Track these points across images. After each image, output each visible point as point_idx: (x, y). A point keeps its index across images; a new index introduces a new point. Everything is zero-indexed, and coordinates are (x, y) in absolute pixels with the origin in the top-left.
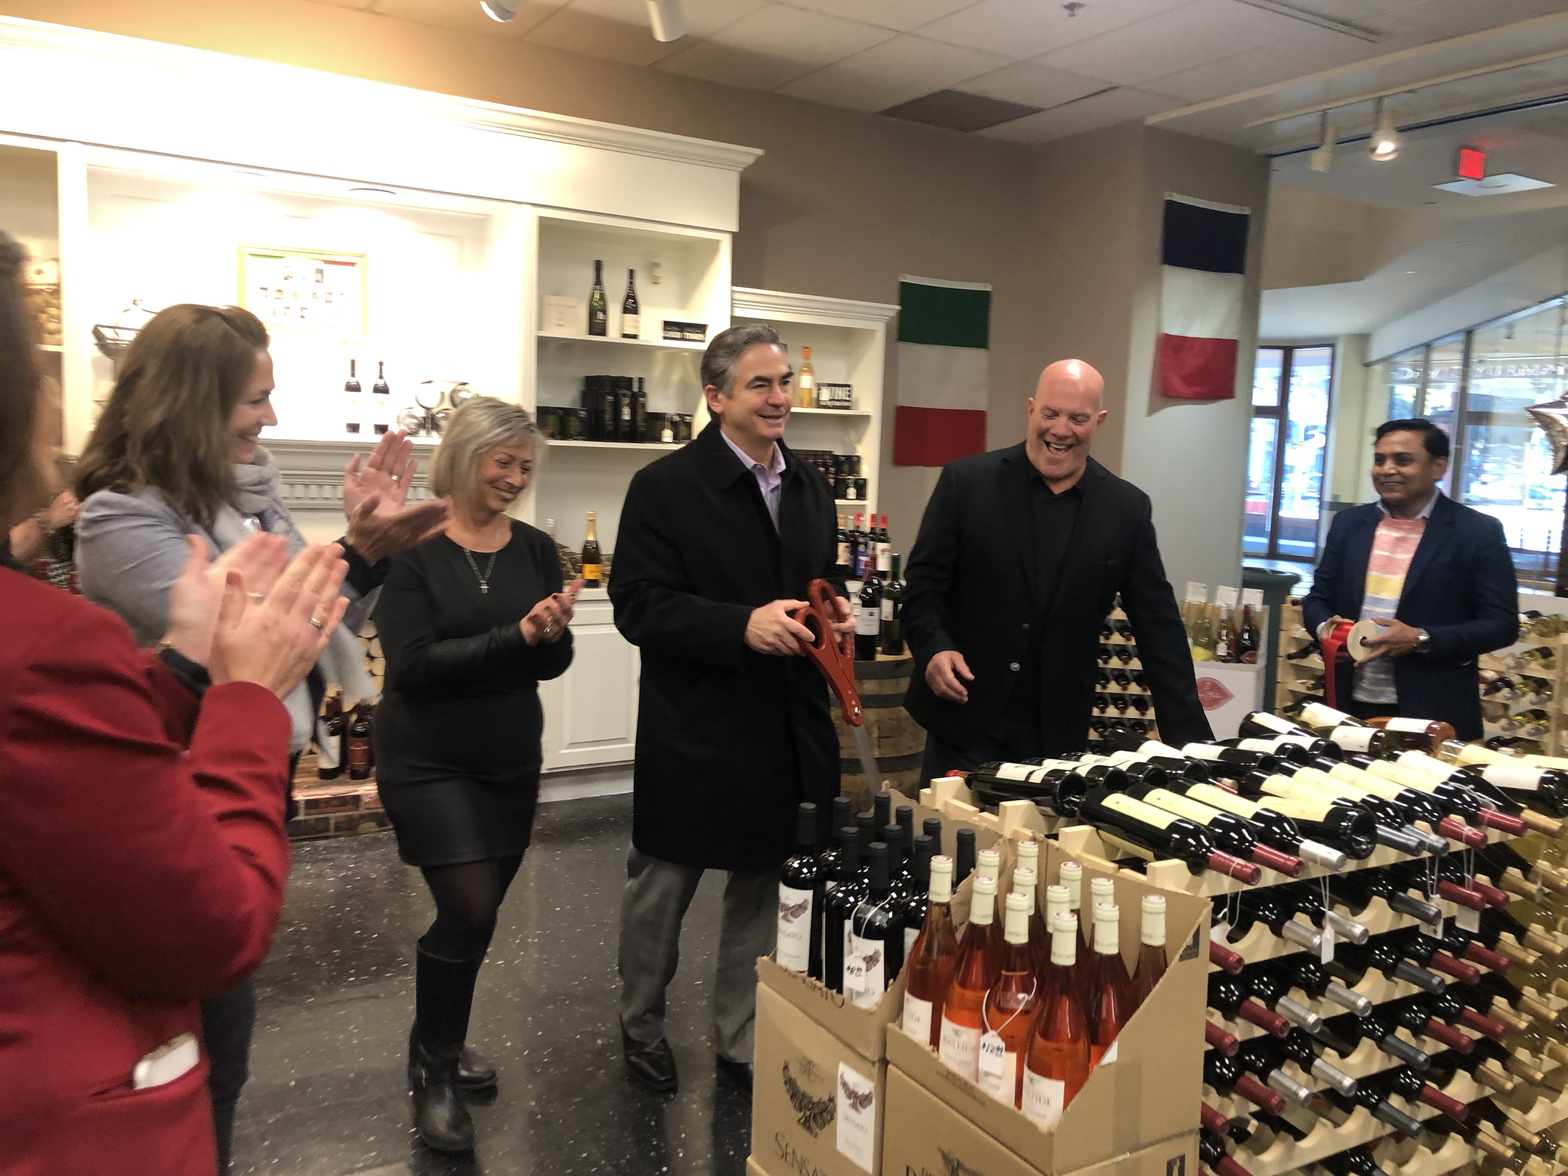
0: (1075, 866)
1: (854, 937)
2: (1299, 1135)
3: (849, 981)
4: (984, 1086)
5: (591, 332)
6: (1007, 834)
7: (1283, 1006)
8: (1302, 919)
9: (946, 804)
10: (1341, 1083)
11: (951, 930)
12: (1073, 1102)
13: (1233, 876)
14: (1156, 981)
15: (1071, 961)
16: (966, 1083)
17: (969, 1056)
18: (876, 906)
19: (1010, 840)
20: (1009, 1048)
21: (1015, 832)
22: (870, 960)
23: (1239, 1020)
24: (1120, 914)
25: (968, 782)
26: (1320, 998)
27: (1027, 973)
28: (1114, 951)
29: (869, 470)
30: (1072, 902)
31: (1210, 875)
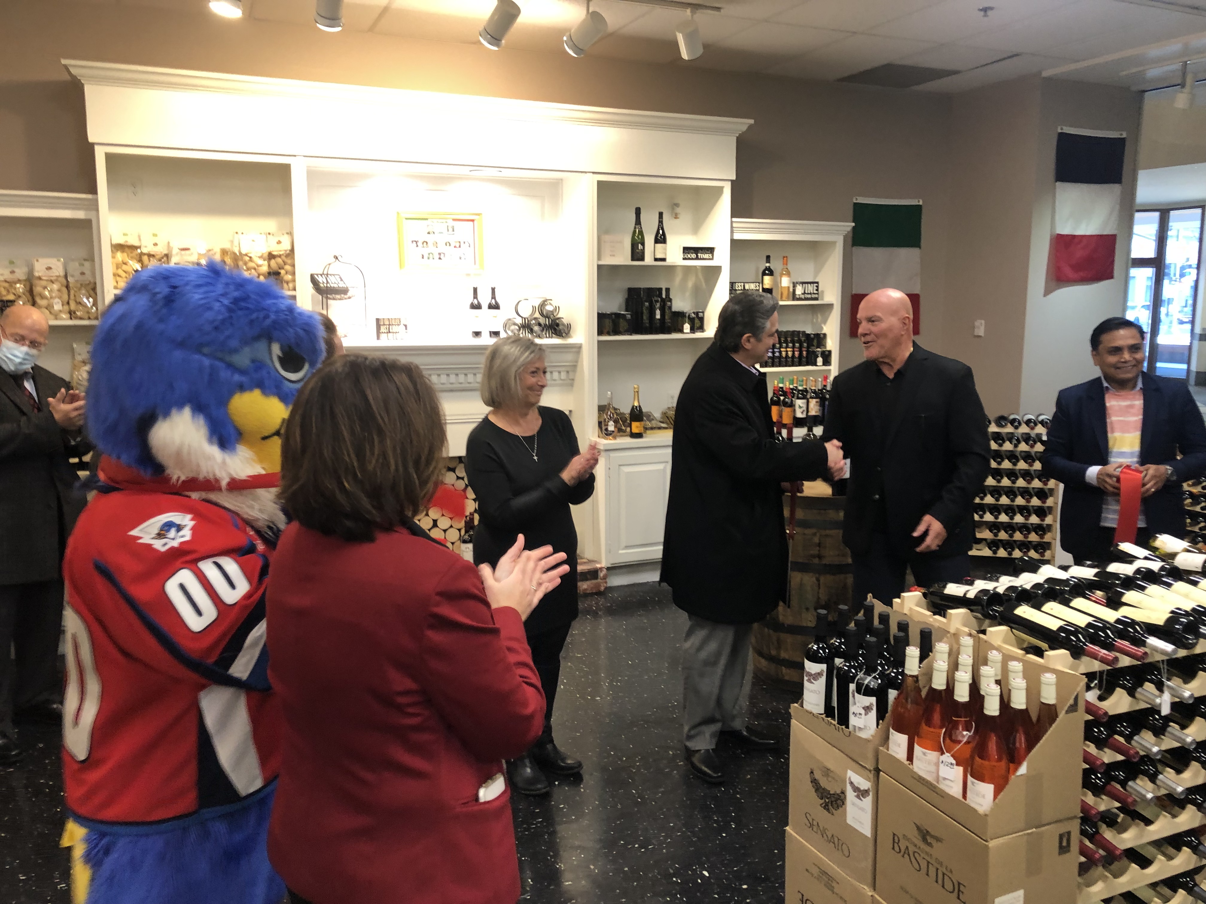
0: (998, 653)
1: (856, 694)
2: (1148, 822)
3: (853, 721)
4: (942, 786)
5: (633, 259)
6: (952, 631)
7: (1137, 742)
8: (1149, 687)
9: (911, 609)
10: (1175, 789)
11: (919, 690)
12: (999, 797)
13: (1100, 661)
14: (1051, 725)
15: (997, 713)
16: (931, 784)
17: (933, 768)
18: (870, 676)
19: (954, 634)
20: (957, 764)
21: (957, 629)
22: (867, 709)
23: (1106, 750)
24: (1027, 685)
25: (925, 595)
26: (1163, 737)
27: (968, 719)
28: (1023, 707)
29: (832, 344)
30: (996, 675)
31: (1085, 659)
